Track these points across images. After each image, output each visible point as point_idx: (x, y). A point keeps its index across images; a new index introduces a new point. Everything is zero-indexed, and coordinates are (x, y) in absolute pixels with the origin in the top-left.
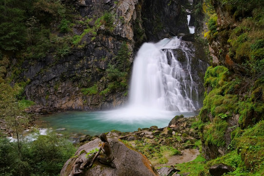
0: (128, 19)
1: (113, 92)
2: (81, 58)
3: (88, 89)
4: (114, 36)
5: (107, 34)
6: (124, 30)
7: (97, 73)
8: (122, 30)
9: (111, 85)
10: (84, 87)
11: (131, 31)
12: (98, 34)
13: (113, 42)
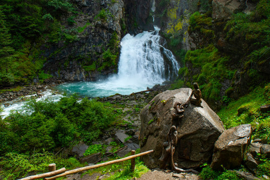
0: (117, 17)
1: (107, 68)
2: (83, 44)
3: (89, 67)
4: (107, 29)
5: (103, 27)
6: (114, 25)
7: (95, 55)
8: (113, 25)
9: (105, 64)
10: (85, 65)
11: (119, 26)
12: (96, 27)
13: (107, 33)
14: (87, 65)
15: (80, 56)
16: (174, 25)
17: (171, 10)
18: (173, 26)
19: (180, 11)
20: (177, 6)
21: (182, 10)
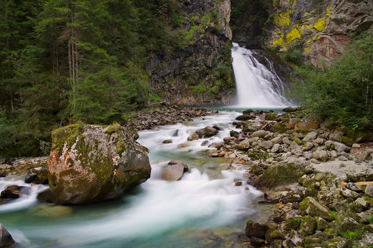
0: (228, 20)
2: (191, 54)
3: (196, 87)
4: (218, 35)
5: (213, 32)
7: (203, 70)
8: (225, 30)
9: (218, 83)
10: (191, 84)
12: (206, 31)
13: (218, 41)
14: (193, 85)
15: (186, 72)
16: (285, 34)
17: (281, 15)
18: (282, 35)
19: (296, 15)
20: (290, 9)
21: (300, 14)
